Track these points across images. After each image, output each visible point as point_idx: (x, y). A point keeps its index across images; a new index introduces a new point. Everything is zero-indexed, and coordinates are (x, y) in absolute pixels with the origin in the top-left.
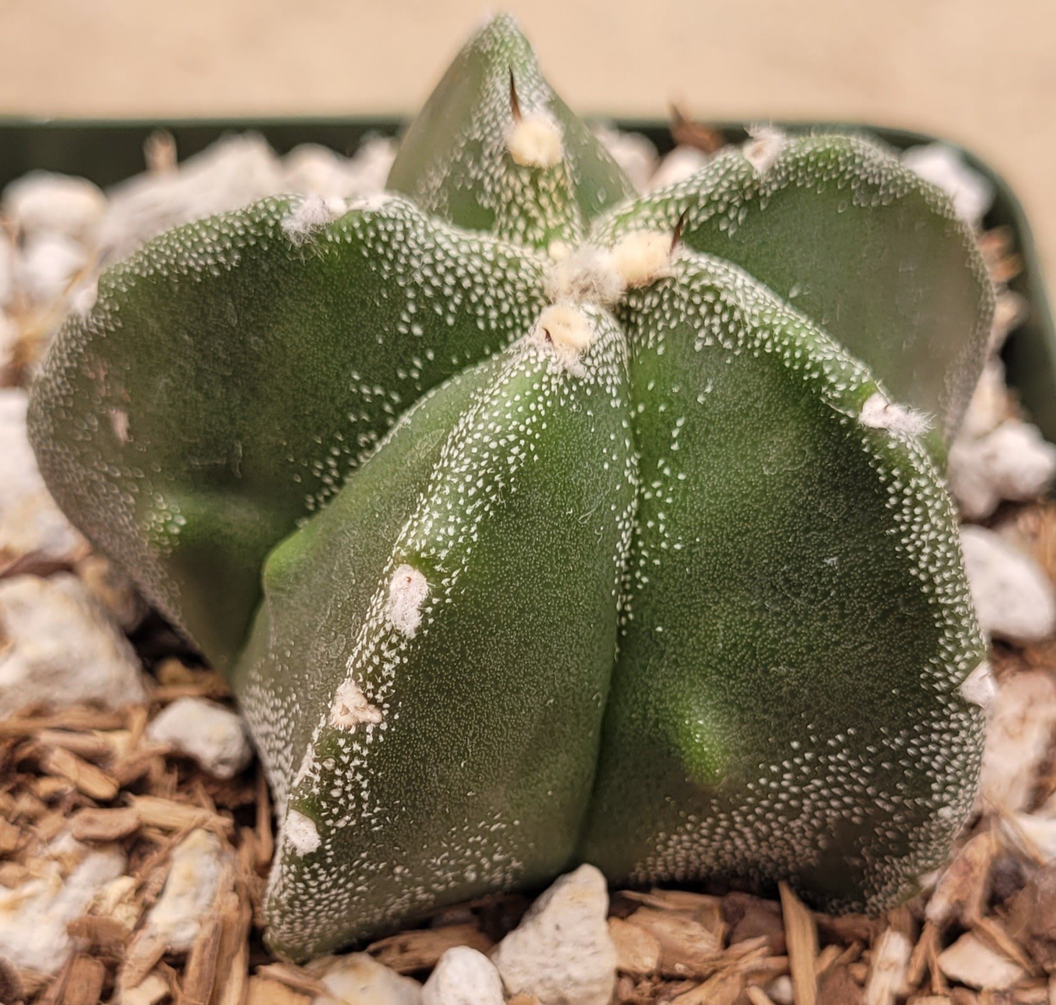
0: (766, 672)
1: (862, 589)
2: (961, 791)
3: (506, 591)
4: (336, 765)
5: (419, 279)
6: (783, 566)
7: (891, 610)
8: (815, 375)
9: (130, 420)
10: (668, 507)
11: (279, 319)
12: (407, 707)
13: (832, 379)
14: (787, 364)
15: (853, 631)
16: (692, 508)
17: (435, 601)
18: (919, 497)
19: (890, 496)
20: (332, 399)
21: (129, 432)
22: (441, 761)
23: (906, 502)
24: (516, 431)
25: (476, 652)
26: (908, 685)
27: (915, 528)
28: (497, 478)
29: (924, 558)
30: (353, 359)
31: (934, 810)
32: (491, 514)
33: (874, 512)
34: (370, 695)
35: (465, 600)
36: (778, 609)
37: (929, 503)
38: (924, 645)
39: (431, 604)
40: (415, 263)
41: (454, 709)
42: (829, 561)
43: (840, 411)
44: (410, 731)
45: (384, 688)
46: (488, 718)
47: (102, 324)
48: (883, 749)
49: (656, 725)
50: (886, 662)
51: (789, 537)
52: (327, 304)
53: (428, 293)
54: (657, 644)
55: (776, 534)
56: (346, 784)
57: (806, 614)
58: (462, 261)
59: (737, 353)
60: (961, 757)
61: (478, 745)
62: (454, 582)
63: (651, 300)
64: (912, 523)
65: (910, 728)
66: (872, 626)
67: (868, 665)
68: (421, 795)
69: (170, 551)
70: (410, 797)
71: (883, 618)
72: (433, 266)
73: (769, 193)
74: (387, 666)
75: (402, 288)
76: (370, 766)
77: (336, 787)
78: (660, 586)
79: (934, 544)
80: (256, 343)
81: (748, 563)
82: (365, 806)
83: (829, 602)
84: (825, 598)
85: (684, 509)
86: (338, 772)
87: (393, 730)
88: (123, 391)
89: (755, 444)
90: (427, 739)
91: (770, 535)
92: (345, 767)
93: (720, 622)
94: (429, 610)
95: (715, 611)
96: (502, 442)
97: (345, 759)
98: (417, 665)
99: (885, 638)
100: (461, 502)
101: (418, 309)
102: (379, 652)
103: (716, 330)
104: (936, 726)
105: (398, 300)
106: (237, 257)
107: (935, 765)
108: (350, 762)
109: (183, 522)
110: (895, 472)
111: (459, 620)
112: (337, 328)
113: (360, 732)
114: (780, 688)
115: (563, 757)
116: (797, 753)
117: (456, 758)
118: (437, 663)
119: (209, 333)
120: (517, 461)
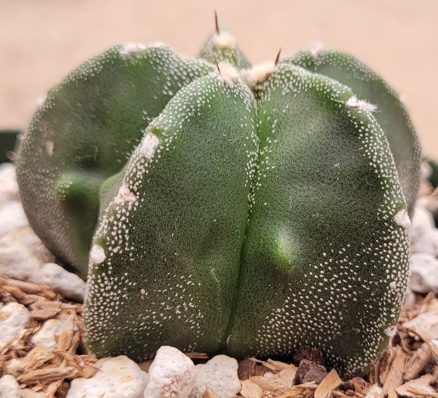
0: (311, 217)
1: (350, 175)
2: (399, 273)
3: (195, 156)
4: (115, 219)
5: (172, 73)
6: (317, 170)
7: (363, 184)
8: (328, 90)
9: (55, 145)
10: (270, 154)
11: (117, 91)
12: (148, 197)
13: (335, 90)
14: (318, 90)
15: (347, 195)
16: (279, 152)
17: (162, 148)
18: (372, 132)
19: (360, 133)
20: (135, 123)
21: (54, 150)
22: (163, 230)
23: (367, 134)
24: (201, 92)
25: (179, 179)
26: (372, 219)
27: (371, 145)
28: (192, 107)
29: (375, 157)
30: (144, 106)
31: (388, 284)
32: (189, 120)
33: (354, 142)
34: (131, 187)
35: (175, 152)
36: (315, 189)
37: (376, 134)
38: (378, 199)
39: (159, 149)
40: (171, 67)
41: (169, 204)
42: (336, 165)
43: (339, 101)
44: (148, 209)
45: (137, 184)
46: (184, 214)
47: (47, 107)
48: (363, 255)
49: (264, 246)
50: (362, 209)
51: (319, 157)
52: (135, 83)
53: (176, 78)
54: (264, 211)
55: (314, 157)
56: (119, 229)
57: (327, 190)
58: (190, 66)
59: (299, 92)
60: (397, 254)
61: (180, 227)
62: (170, 141)
63: (266, 84)
64: (370, 142)
65: (374, 242)
66: (355, 192)
67: (354, 211)
68: (153, 247)
69: (65, 196)
70: (148, 246)
71: (359, 188)
72: (178, 68)
73: (318, 65)
74: (139, 173)
75: (165, 76)
76: (130, 222)
77: (114, 231)
78: (266, 185)
79: (379, 151)
80: (107, 102)
81: (302, 170)
82: (127, 244)
83: (336, 183)
84: (335, 181)
85: (276, 153)
86: (115, 223)
87: (141, 206)
88: (53, 133)
89: (305, 124)
90: (157, 216)
91: (312, 157)
92: (118, 220)
93: (291, 197)
94: (159, 151)
95: (289, 192)
96: (195, 94)
97: (118, 216)
98: (152, 176)
99: (361, 198)
100: (176, 112)
101: (172, 84)
102: (136, 167)
103: (291, 86)
104: (385, 239)
105: (163, 81)
106: (101, 67)
107: (387, 260)
108: (121, 218)
109: (71, 183)
110: (362, 122)
111: (172, 160)
112: (139, 94)
113: (126, 205)
114: (317, 224)
115: (221, 258)
116: (326, 259)
117: (169, 230)
118: (162, 178)
119: (88, 101)
120: (201, 103)
